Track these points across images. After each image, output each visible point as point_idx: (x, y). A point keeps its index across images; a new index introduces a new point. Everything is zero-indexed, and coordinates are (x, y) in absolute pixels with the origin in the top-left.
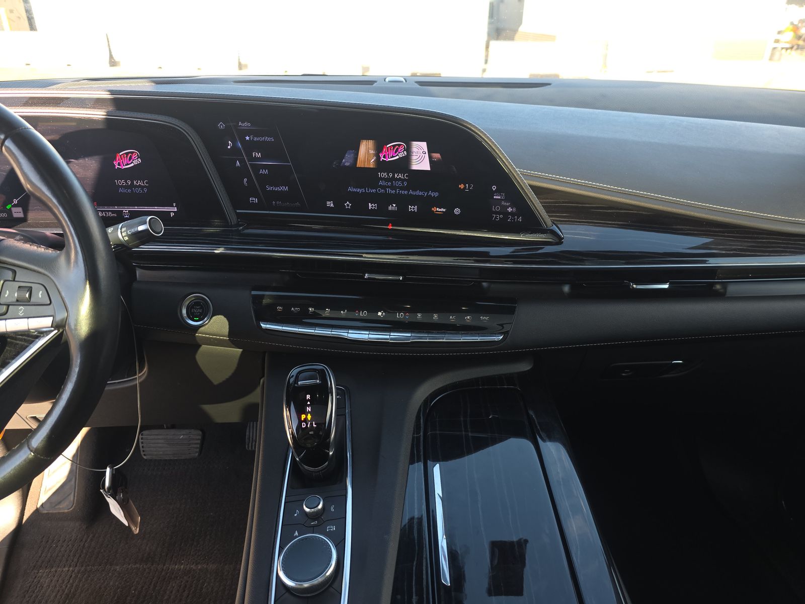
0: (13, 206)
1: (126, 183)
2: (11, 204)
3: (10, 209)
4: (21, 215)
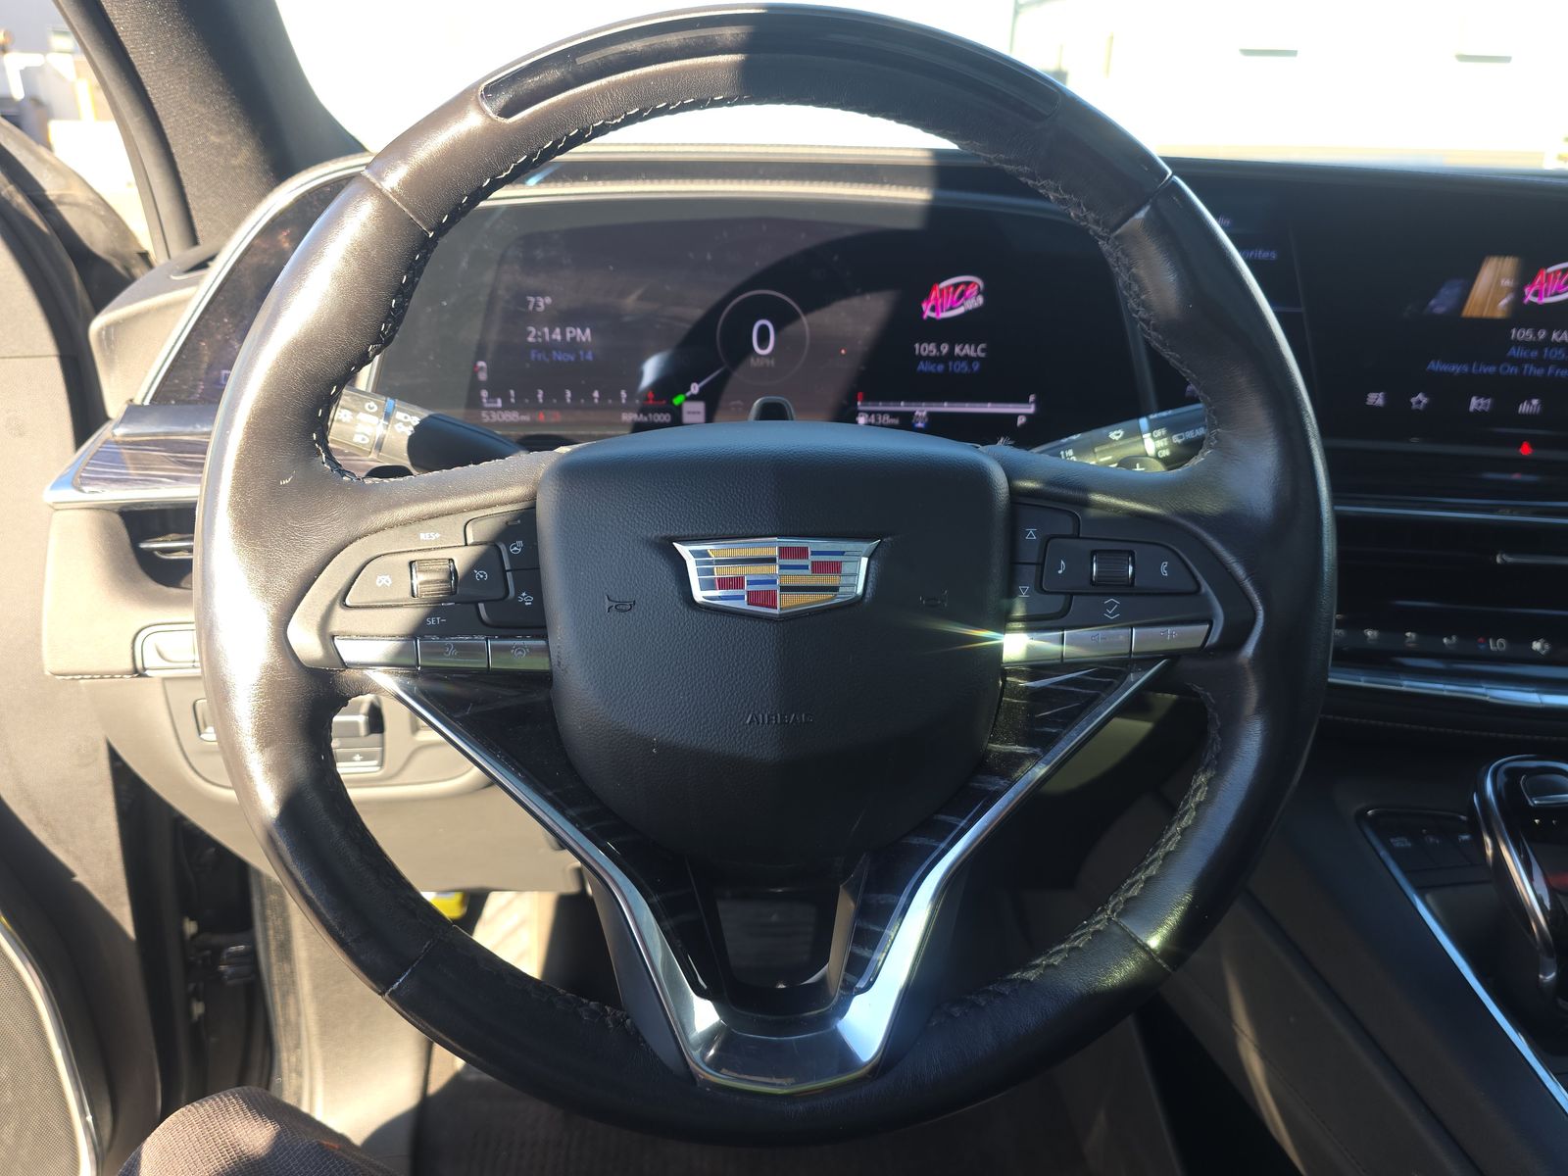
0: (686, 399)
1: (939, 350)
2: (685, 394)
3: (681, 404)
4: (700, 419)
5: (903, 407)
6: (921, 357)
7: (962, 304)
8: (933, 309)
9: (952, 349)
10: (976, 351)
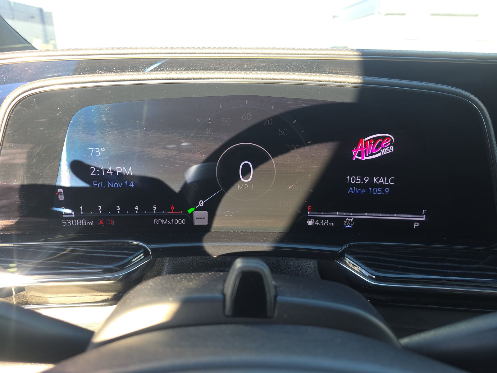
0: (196, 210)
1: (362, 180)
2: (195, 207)
3: (192, 213)
4: (205, 222)
5: (337, 215)
6: (350, 185)
7: (380, 151)
8: (359, 155)
9: (371, 180)
10: (387, 181)
